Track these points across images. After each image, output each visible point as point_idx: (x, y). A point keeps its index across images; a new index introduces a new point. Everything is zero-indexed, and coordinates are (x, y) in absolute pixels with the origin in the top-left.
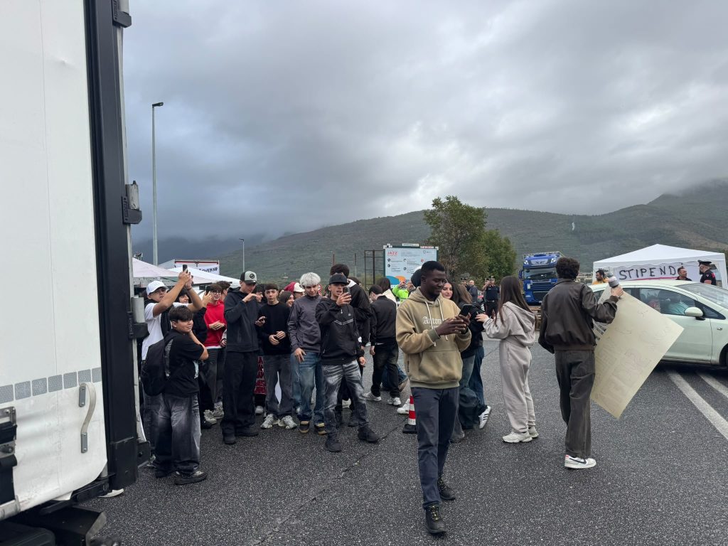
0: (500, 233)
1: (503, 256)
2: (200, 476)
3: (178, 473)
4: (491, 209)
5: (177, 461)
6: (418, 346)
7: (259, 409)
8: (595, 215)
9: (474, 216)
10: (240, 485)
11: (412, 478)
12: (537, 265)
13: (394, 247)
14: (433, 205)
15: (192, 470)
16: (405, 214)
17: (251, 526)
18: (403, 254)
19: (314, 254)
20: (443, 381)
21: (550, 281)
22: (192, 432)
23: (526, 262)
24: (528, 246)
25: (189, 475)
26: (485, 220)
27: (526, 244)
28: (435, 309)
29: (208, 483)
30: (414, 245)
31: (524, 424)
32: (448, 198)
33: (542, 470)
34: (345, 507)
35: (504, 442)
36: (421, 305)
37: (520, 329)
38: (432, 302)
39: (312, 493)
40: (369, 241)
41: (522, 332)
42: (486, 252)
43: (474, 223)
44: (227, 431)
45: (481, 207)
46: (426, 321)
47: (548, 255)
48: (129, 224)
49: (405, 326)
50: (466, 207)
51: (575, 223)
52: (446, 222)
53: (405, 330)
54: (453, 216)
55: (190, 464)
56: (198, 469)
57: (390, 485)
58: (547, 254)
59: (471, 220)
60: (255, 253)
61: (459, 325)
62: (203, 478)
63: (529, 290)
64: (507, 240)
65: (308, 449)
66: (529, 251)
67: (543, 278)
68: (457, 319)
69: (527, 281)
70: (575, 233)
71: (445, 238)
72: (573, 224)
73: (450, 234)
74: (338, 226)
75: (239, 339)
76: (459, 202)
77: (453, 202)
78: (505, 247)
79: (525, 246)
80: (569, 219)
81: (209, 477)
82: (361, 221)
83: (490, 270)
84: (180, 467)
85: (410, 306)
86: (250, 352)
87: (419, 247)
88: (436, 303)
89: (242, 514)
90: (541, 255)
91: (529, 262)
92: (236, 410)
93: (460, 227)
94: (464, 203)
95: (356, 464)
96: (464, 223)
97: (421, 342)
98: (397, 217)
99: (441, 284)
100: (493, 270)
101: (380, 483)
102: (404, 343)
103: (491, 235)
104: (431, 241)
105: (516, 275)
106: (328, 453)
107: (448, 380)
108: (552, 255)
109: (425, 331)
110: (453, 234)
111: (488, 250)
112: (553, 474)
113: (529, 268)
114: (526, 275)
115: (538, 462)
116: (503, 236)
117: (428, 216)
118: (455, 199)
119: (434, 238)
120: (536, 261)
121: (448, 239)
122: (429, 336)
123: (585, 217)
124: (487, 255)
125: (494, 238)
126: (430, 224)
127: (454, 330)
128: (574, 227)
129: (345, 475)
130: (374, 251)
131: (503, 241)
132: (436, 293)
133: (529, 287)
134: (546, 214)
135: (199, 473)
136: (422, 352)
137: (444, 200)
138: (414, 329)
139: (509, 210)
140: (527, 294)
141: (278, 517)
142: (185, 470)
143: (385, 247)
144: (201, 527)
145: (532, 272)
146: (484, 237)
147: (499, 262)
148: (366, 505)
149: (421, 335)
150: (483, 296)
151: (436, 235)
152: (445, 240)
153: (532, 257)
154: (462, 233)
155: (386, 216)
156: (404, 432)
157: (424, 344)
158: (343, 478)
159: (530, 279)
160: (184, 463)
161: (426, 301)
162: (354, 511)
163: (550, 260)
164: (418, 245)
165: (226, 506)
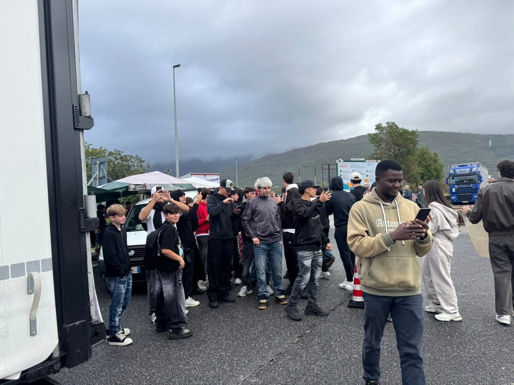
0: (430, 150)
1: (433, 167)
2: (187, 333)
3: (171, 331)
4: (422, 132)
5: (170, 323)
6: (370, 250)
7: (238, 281)
8: (508, 134)
9: (409, 136)
10: (216, 343)
11: (354, 348)
12: (461, 173)
13: (344, 161)
14: (376, 129)
15: (180, 329)
16: (354, 138)
17: (219, 381)
18: (352, 167)
19: (287, 168)
20: (396, 288)
21: (472, 185)
22: (179, 300)
23: (452, 171)
24: (452, 159)
25: (179, 333)
26: (417, 139)
27: (451, 158)
28: (392, 210)
29: (192, 339)
30: (361, 159)
31: (454, 306)
32: (387, 123)
33: (473, 349)
34: (296, 370)
35: (436, 319)
36: (375, 207)
37: (446, 224)
38: (388, 204)
39: (270, 355)
40: (326, 158)
41: (448, 227)
42: (419, 164)
43: (409, 142)
44: (212, 298)
45: (414, 129)
46: (379, 223)
47: (469, 166)
48: (82, 130)
49: (356, 228)
50: (402, 130)
51: (492, 142)
52: (386, 141)
53: (356, 232)
54: (391, 137)
55: (180, 324)
56: (186, 328)
57: (336, 353)
58: (469, 164)
59: (406, 139)
60: (246, 168)
61: (416, 230)
62: (190, 335)
63: (454, 193)
64: (436, 155)
65: (271, 316)
66: (453, 163)
67: (465, 184)
68: (413, 224)
69: (452, 186)
70: (492, 149)
71: (385, 154)
72: (490, 141)
73: (389, 150)
74: (303, 148)
75: (218, 230)
76: (396, 126)
77: (392, 127)
78: (434, 160)
79: (450, 160)
80: (486, 138)
81: (194, 334)
82: (321, 143)
83: (422, 178)
84: (172, 326)
85: (363, 207)
86: (227, 240)
87: (364, 161)
88: (393, 204)
89: (214, 369)
90: (464, 166)
91: (454, 171)
92: (217, 282)
93: (397, 145)
94: (400, 126)
95: (308, 331)
96: (401, 141)
97: (373, 247)
98: (348, 140)
99: (398, 184)
100: (425, 178)
101: (327, 350)
102: (355, 246)
103: (422, 151)
104: (375, 156)
105: (443, 181)
106: (286, 320)
107: (403, 287)
108: (473, 166)
109: (379, 235)
110: (392, 150)
111: (420, 163)
112: (484, 354)
113: (454, 176)
114: (452, 181)
115: (468, 340)
116: (432, 152)
117: (372, 138)
118: (393, 123)
119: (376, 154)
120: (460, 170)
121: (388, 154)
122: (381, 240)
123: (500, 136)
124: (419, 166)
125: (425, 153)
126: (374, 143)
127: (411, 236)
128: (490, 143)
129: (298, 341)
130: (329, 165)
131: (432, 155)
132: (391, 194)
133: (454, 190)
134: (468, 135)
135: (186, 331)
136: (374, 257)
137: (384, 125)
138: (367, 232)
139: (437, 132)
140: (452, 196)
141: (241, 374)
142: (175, 329)
143: (337, 161)
144: (181, 378)
145: (457, 179)
146: (417, 153)
147: (429, 171)
148: (313, 369)
149: (374, 238)
150: (416, 197)
151: (378, 152)
152: (386, 155)
153: (457, 167)
154: (399, 150)
155: (339, 140)
156: (349, 307)
157: (377, 249)
158: (296, 343)
159: (455, 184)
160: (175, 324)
161: (381, 202)
162: (304, 374)
163: (471, 169)
164: (364, 159)
165: (203, 361)
